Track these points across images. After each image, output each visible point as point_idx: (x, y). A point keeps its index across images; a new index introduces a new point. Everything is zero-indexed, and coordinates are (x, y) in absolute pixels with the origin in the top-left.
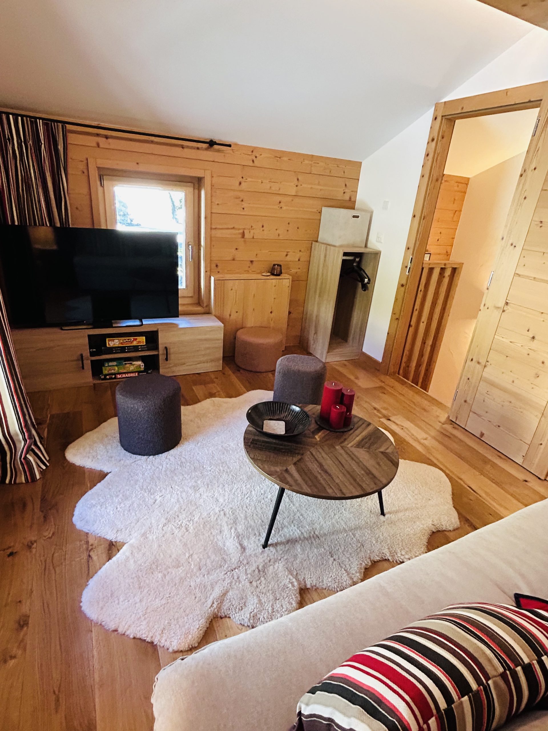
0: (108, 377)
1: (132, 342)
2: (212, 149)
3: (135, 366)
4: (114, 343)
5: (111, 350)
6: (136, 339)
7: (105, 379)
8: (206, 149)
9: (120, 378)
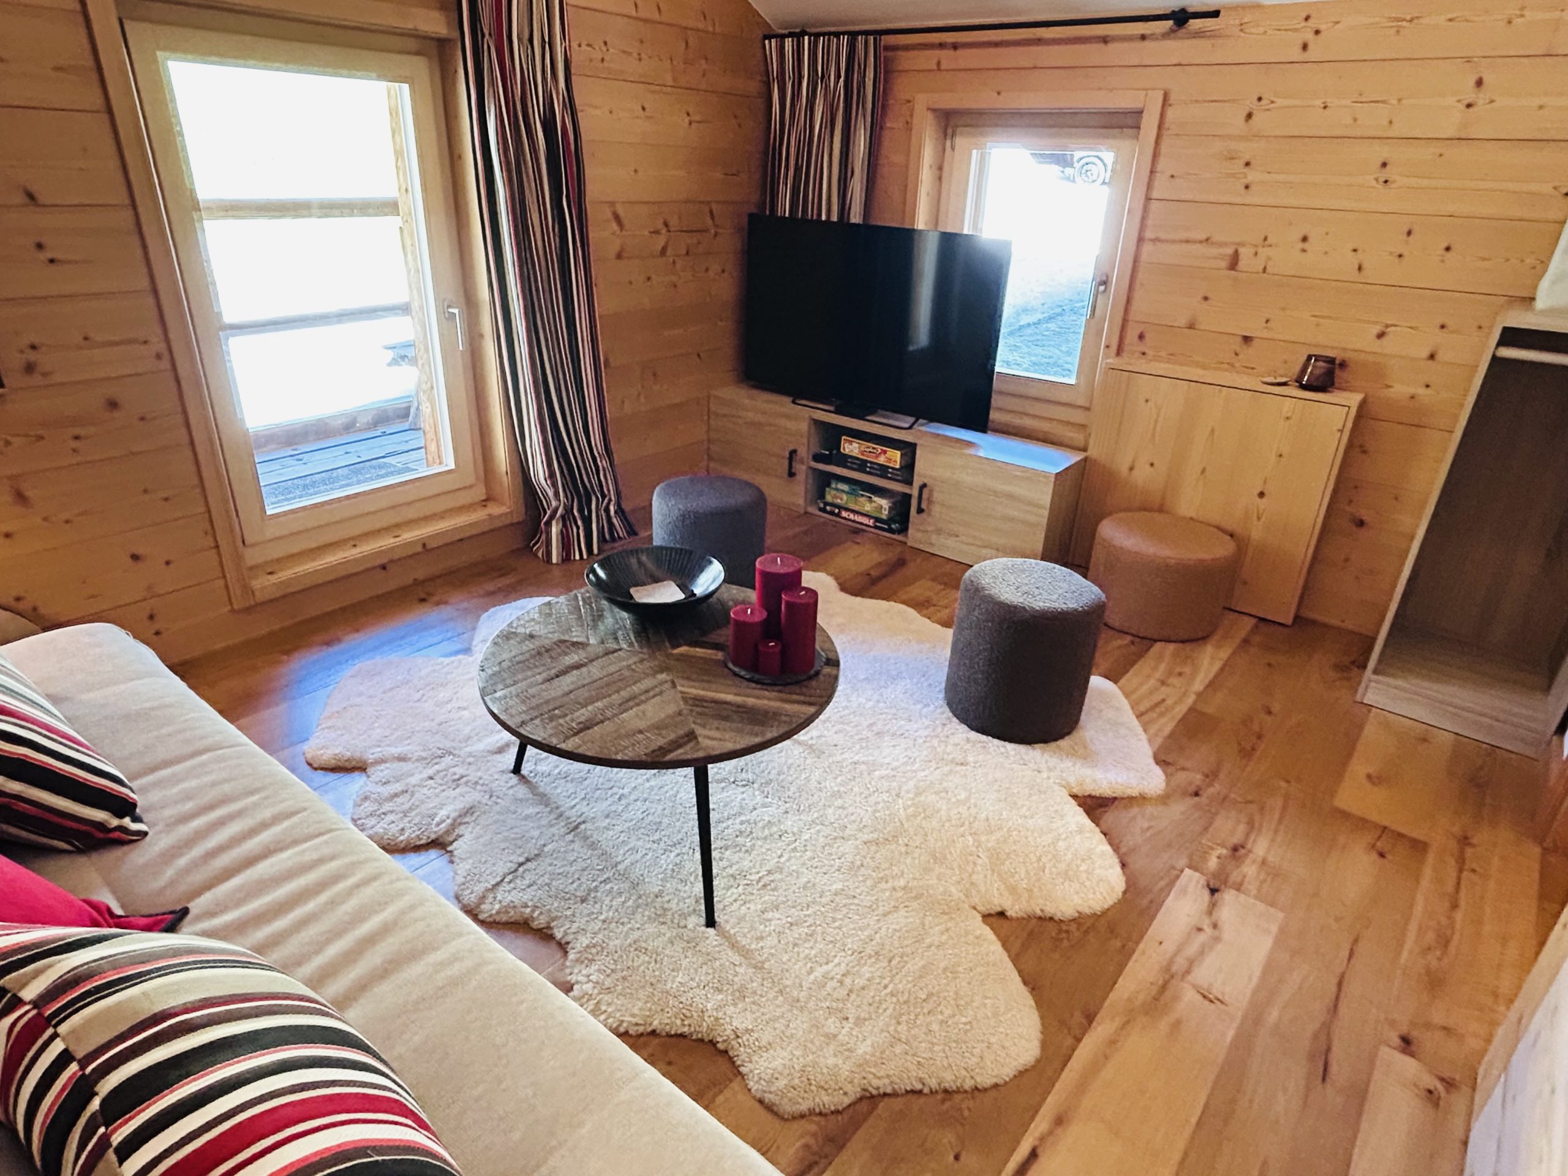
0: (828, 508)
1: (877, 457)
2: (1183, 31)
3: (873, 504)
4: (851, 448)
5: (844, 460)
6: (885, 452)
7: (823, 510)
8: (1166, 36)
9: (845, 518)
